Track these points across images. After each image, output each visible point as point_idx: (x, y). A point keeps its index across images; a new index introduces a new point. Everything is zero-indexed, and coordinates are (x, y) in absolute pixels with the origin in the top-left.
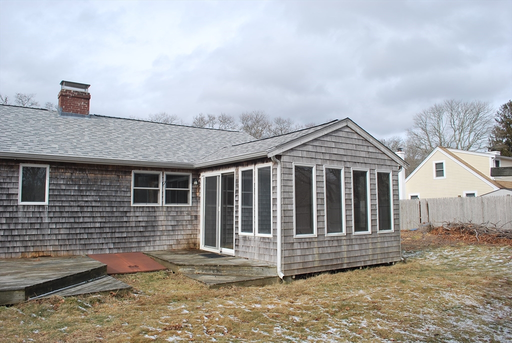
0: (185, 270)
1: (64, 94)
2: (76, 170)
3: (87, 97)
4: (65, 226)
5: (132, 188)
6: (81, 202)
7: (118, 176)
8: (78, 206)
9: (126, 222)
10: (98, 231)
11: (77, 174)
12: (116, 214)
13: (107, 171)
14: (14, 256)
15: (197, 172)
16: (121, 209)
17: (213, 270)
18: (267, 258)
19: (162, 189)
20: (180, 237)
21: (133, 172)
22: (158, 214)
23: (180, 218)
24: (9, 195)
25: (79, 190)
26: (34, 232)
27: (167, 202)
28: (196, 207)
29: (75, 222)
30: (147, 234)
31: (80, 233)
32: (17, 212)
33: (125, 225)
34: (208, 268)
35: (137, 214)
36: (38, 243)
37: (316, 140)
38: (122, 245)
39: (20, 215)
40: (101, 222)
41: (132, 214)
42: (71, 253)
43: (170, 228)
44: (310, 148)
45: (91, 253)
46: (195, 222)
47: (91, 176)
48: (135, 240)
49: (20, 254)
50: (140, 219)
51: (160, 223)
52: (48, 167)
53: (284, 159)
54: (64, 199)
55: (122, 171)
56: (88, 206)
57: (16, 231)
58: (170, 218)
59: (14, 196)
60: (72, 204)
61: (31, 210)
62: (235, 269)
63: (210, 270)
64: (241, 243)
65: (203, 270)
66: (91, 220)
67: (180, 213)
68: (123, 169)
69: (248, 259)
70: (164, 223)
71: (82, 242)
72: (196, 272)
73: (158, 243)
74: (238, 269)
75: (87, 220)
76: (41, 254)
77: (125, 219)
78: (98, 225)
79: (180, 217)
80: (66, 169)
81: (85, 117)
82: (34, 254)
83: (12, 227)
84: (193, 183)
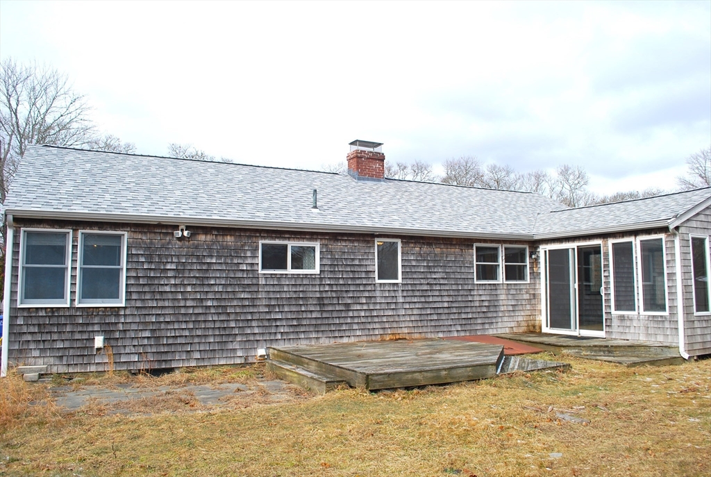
0: (570, 351)
1: (359, 155)
2: (423, 243)
3: (382, 158)
4: (417, 306)
5: (475, 263)
6: (430, 280)
7: (462, 250)
8: (428, 284)
9: (471, 301)
10: (446, 311)
11: (425, 249)
12: (461, 293)
13: (451, 244)
14: (374, 338)
15: (534, 244)
16: (466, 287)
17: (604, 351)
18: (660, 338)
19: (501, 263)
20: (520, 319)
21: (475, 245)
22: (499, 292)
23: (520, 297)
24: (367, 272)
25: (428, 267)
26: (390, 313)
27: (507, 279)
28: (533, 285)
29: (426, 302)
30: (490, 315)
31: (431, 314)
32: (374, 290)
33: (469, 304)
34: (597, 349)
35: (481, 292)
36: (395, 325)
37: (707, 208)
38: (468, 327)
39: (378, 294)
40: (448, 302)
41: (475, 293)
42: (423, 335)
43: (511, 308)
44: (702, 217)
45: (441, 335)
46: (533, 302)
47: (438, 250)
48: (479, 321)
49: (379, 336)
50: (483, 298)
51: (501, 303)
52: (399, 241)
53: (682, 230)
54: (415, 276)
55: (464, 245)
56: (436, 284)
57: (375, 311)
58: (510, 297)
59: (372, 273)
60: (423, 281)
61: (387, 288)
62: (629, 349)
63: (600, 351)
64: (615, 323)
65: (591, 351)
66: (439, 299)
67: (520, 291)
68: (465, 242)
69: (628, 340)
70: (505, 303)
71: (433, 324)
72: (584, 353)
73: (500, 325)
74: (633, 349)
75: (436, 299)
76: (398, 337)
77: (470, 298)
78: (446, 305)
79: (520, 295)
80: (415, 243)
81: (380, 181)
82: (391, 337)
83: (371, 307)
84: (530, 256)
